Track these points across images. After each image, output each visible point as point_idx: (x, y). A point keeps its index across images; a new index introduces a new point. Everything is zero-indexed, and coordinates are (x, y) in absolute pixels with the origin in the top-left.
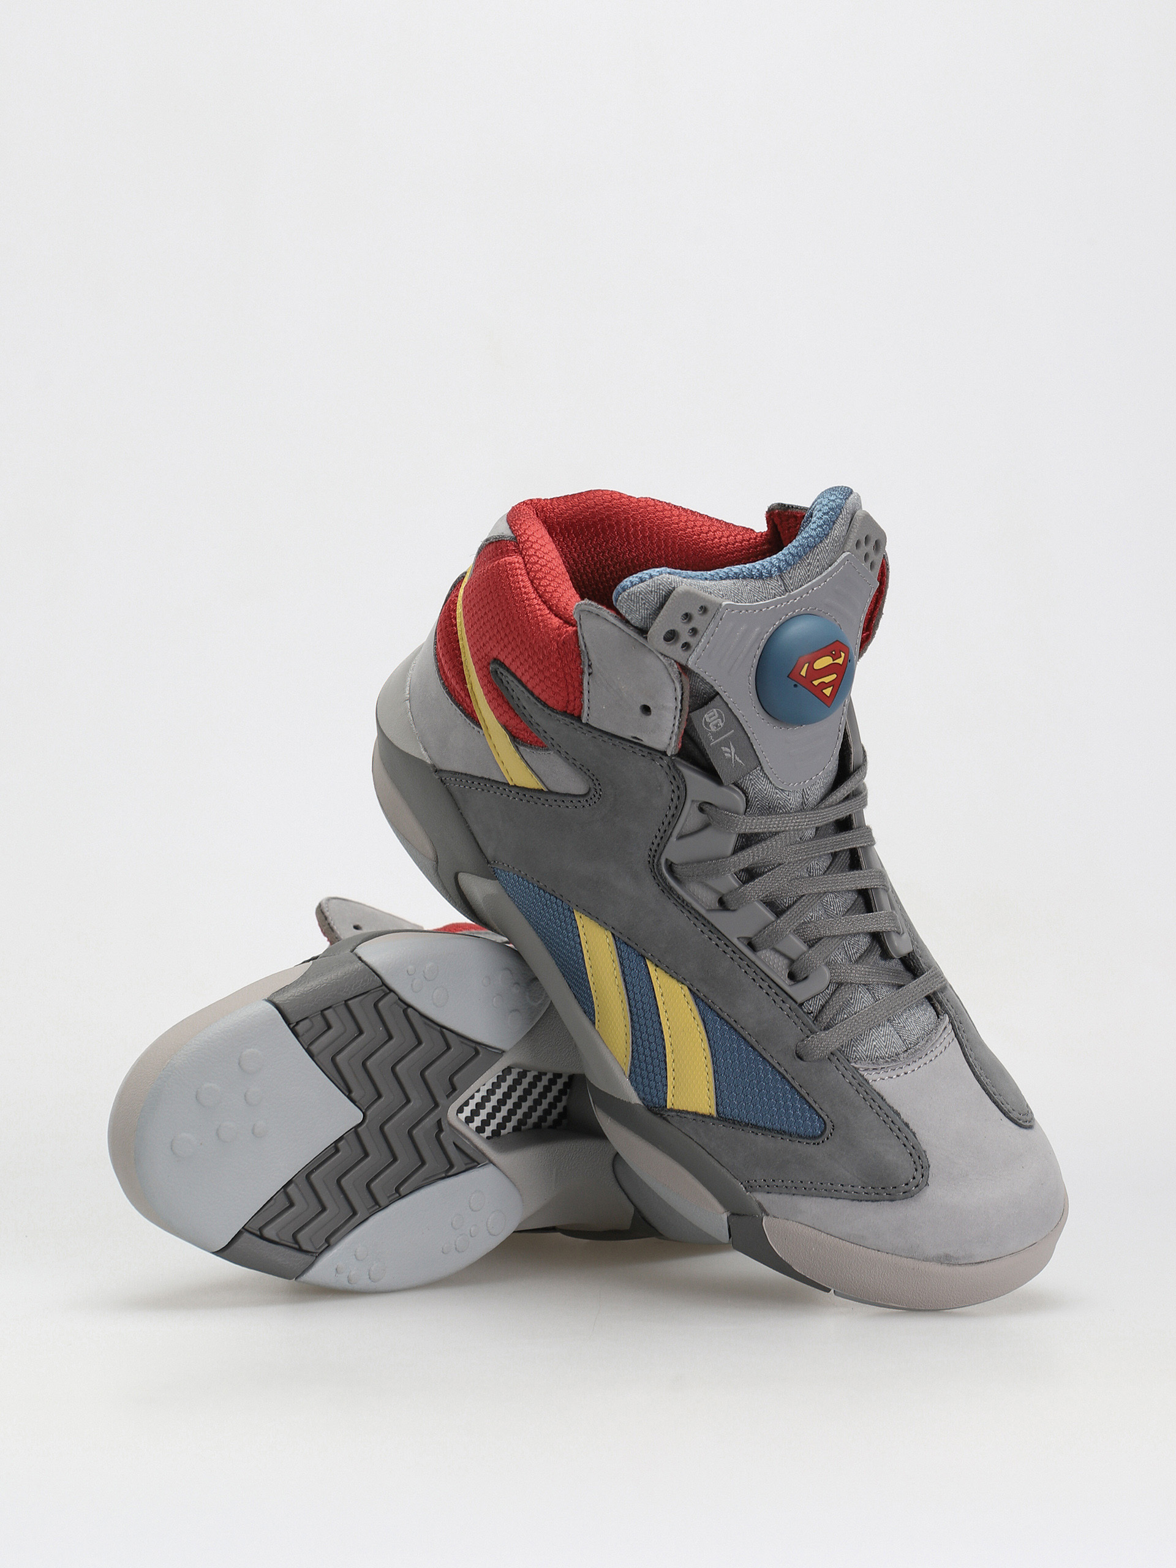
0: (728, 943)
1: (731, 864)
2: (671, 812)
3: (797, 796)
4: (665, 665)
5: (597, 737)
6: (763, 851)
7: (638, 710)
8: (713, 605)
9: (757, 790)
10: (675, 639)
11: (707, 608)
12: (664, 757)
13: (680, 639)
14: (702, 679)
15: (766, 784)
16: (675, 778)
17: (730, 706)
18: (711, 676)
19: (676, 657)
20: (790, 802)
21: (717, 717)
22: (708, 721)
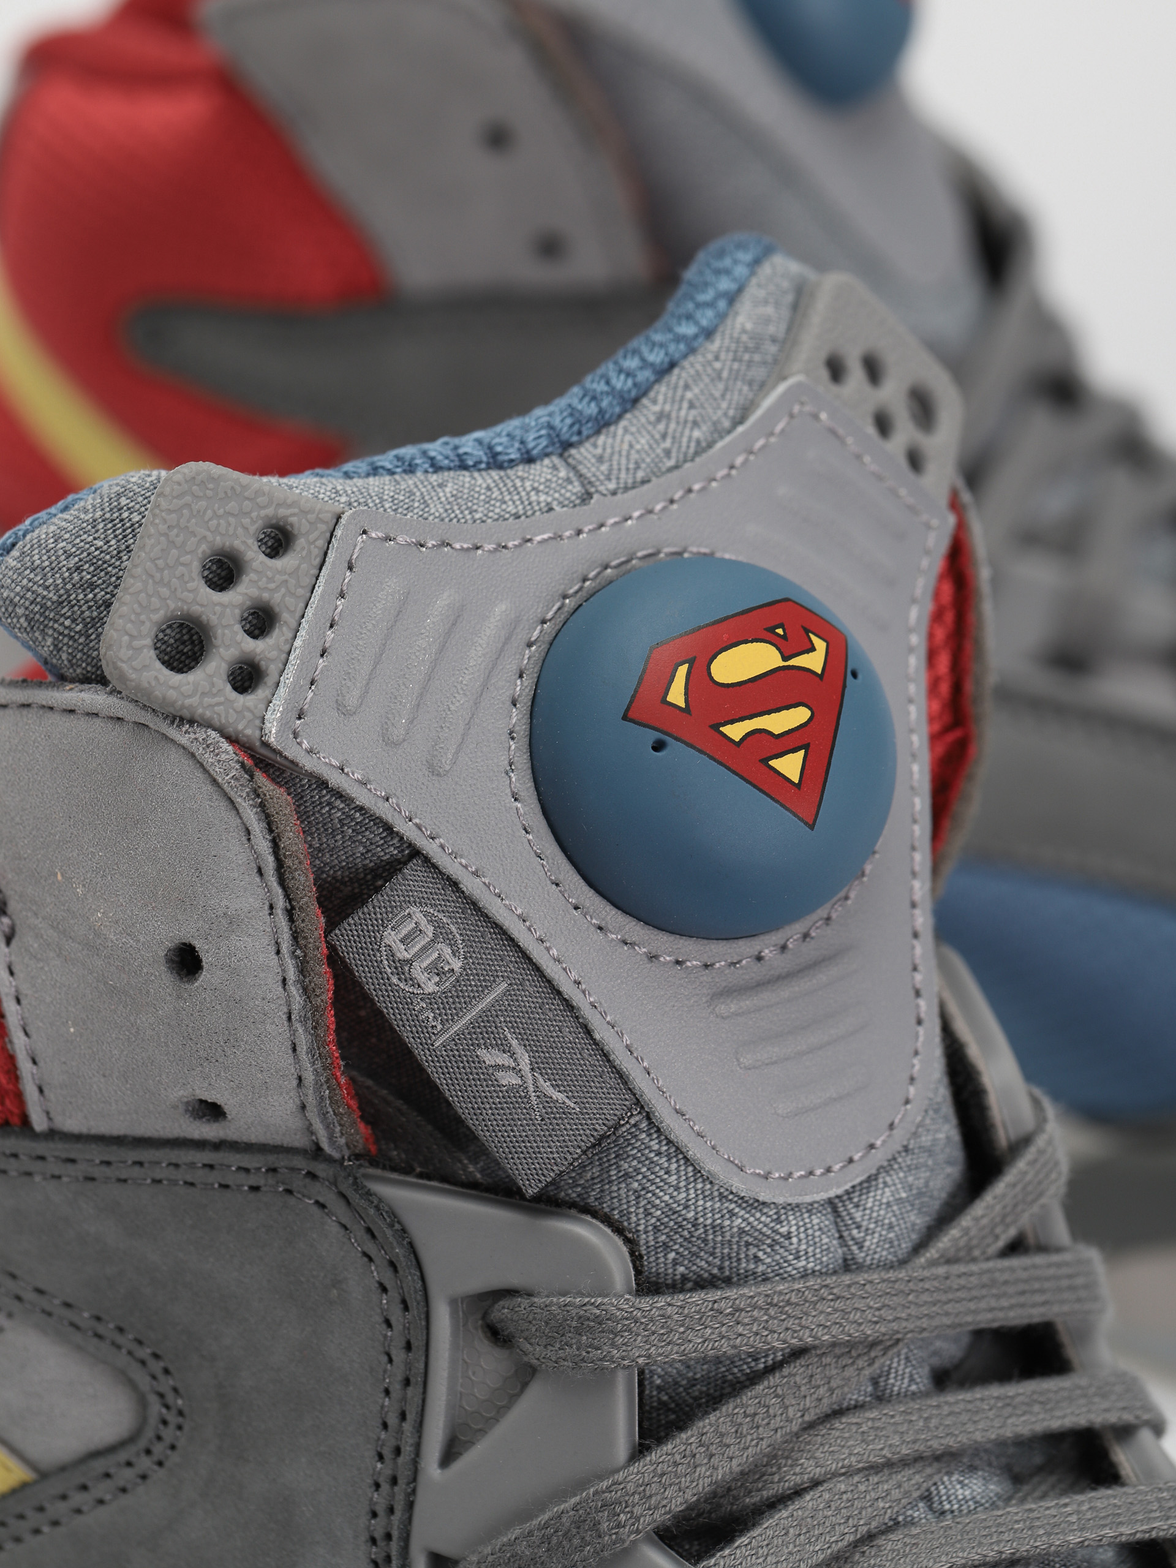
1: (637, 1496)
2: (398, 1371)
3: (816, 1227)
4: (193, 755)
5: (98, 1172)
6: (736, 1432)
7: (164, 979)
8: (309, 516)
9: (659, 1212)
10: (196, 649)
11: (289, 528)
12: (320, 1169)
13: (215, 647)
14: (339, 795)
15: (682, 1184)
16: (373, 1236)
17: (465, 889)
18: (369, 782)
19: (219, 715)
20: (792, 1247)
21: (431, 935)
22: (402, 953)
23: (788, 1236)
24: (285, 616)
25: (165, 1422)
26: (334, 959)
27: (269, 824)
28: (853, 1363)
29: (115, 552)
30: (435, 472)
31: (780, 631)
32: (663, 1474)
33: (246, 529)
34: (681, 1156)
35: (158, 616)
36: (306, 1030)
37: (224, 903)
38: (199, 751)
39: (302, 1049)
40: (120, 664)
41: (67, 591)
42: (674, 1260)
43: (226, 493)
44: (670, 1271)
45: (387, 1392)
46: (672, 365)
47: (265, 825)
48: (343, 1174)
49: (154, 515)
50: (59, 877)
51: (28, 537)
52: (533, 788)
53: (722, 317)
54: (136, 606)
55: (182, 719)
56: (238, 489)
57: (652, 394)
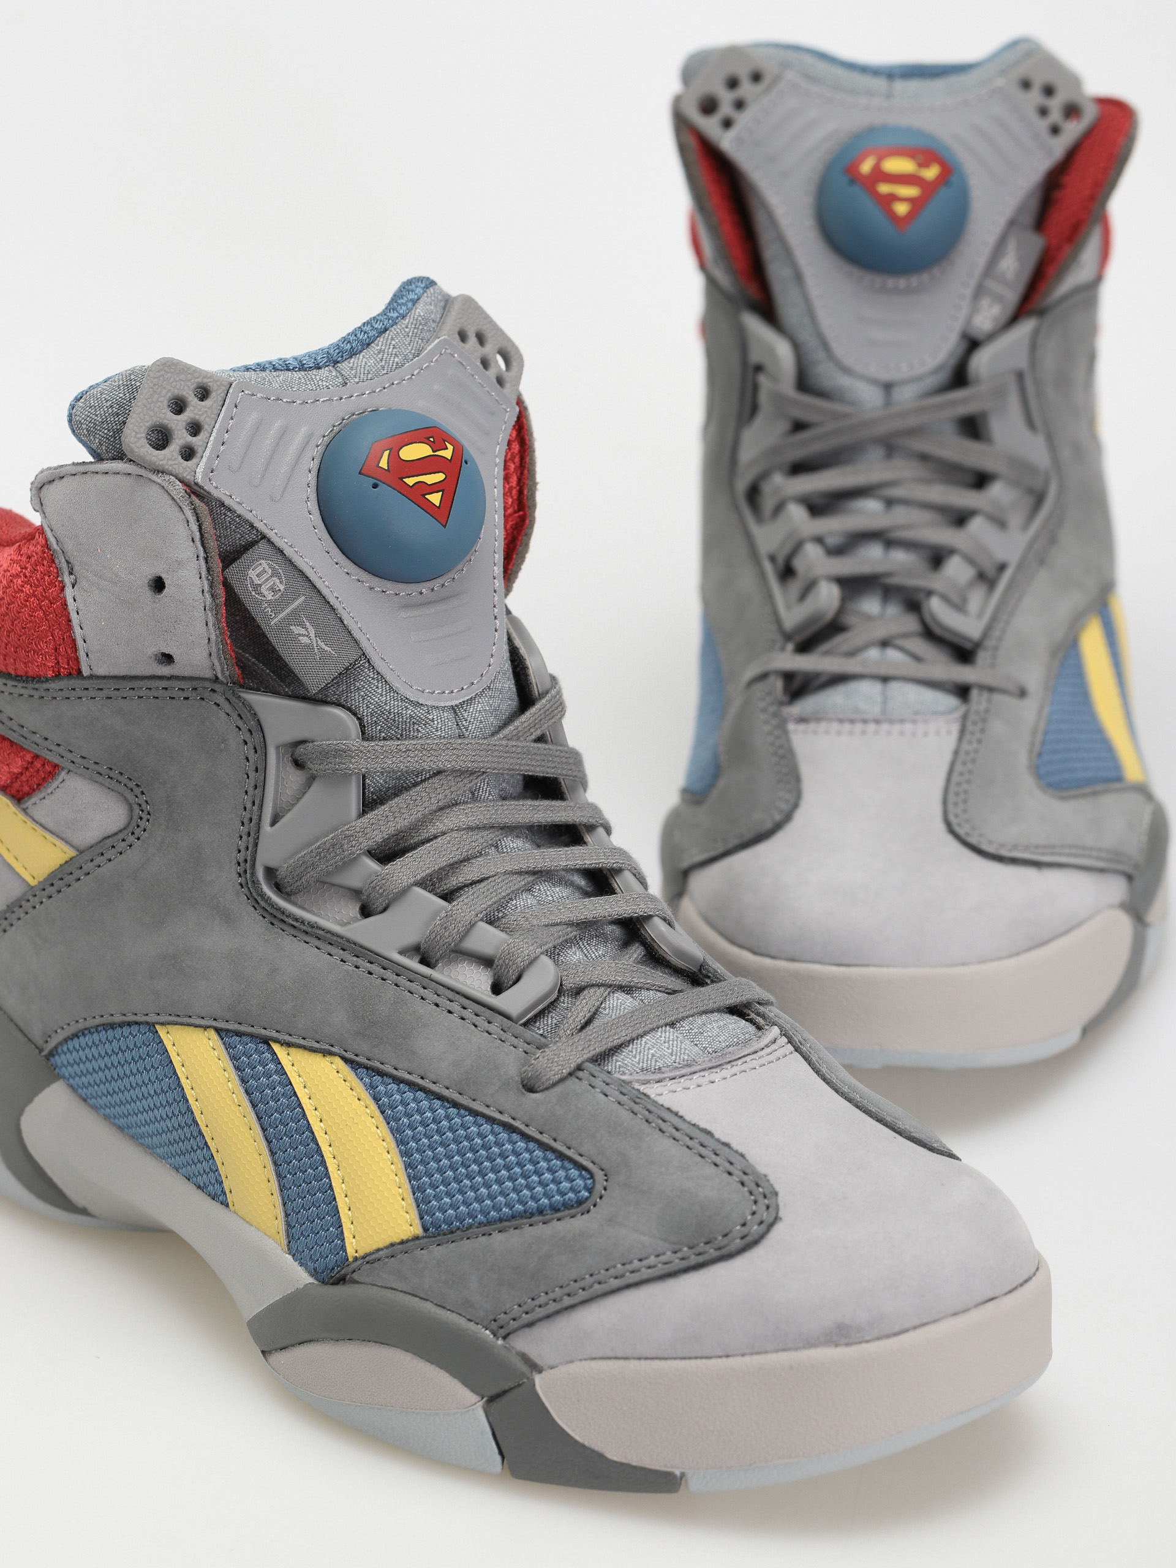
0: (386, 963)
1: (360, 833)
2: (251, 782)
3: (446, 718)
4: (163, 487)
5: (112, 694)
6: (407, 807)
7: (147, 593)
8: (218, 383)
9: (373, 706)
10: (165, 443)
11: (208, 387)
12: (217, 687)
13: (175, 439)
14: (229, 509)
15: (384, 693)
16: (241, 718)
17: (286, 553)
18: (243, 503)
19: (175, 469)
20: (434, 725)
21: (270, 574)
22: (257, 581)
23: (433, 720)
24: (206, 427)
25: (141, 818)
26: (226, 584)
27: (197, 518)
28: (462, 781)
29: (128, 399)
30: (274, 371)
31: (432, 439)
32: (372, 824)
33: (189, 387)
34: (383, 680)
35: (148, 424)
36: (212, 615)
37: (176, 555)
38: (165, 485)
39: (210, 624)
40: (131, 445)
41: (106, 417)
42: (380, 730)
43: (180, 371)
44: (378, 735)
45: (246, 792)
46: (386, 330)
47: (195, 518)
48: (228, 689)
49: (148, 380)
50: (99, 551)
51: (88, 393)
52: (318, 509)
53: (410, 310)
54: (138, 419)
55: (158, 471)
56: (186, 369)
57: (376, 342)
